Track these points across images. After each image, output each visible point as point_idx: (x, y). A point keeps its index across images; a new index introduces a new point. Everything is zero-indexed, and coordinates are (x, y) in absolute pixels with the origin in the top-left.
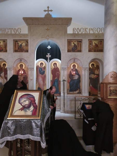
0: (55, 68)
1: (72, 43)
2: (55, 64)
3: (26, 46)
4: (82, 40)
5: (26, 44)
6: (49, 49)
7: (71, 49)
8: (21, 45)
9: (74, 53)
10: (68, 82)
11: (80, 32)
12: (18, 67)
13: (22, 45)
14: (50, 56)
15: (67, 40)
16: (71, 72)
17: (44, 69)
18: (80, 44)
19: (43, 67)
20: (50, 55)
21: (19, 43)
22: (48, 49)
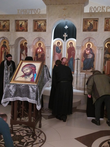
0: (71, 47)
1: (88, 22)
2: (71, 43)
3: (45, 26)
4: (98, 18)
5: (45, 24)
7: (87, 28)
8: (40, 25)
9: (89, 32)
10: (82, 60)
11: (97, 10)
12: (37, 46)
13: (41, 25)
14: (67, 36)
15: (84, 19)
16: (85, 51)
17: (61, 48)
18: (97, 23)
19: (60, 46)
20: (66, 34)
21: (38, 23)
22: (65, 28)
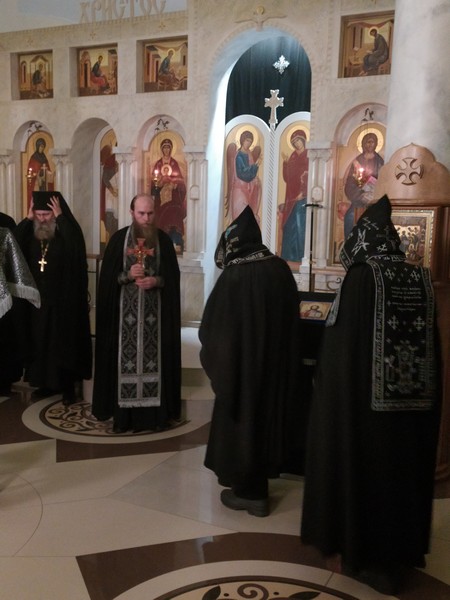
2: (299, 135)
3: (185, 63)
6: (281, 71)
7: (361, 62)
8: (166, 63)
10: (338, 212)
12: (155, 152)
13: (172, 61)
14: (280, 102)
17: (255, 160)
19: (251, 148)
20: (279, 96)
21: (160, 52)
22: (278, 70)
